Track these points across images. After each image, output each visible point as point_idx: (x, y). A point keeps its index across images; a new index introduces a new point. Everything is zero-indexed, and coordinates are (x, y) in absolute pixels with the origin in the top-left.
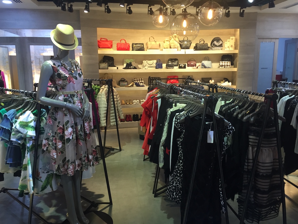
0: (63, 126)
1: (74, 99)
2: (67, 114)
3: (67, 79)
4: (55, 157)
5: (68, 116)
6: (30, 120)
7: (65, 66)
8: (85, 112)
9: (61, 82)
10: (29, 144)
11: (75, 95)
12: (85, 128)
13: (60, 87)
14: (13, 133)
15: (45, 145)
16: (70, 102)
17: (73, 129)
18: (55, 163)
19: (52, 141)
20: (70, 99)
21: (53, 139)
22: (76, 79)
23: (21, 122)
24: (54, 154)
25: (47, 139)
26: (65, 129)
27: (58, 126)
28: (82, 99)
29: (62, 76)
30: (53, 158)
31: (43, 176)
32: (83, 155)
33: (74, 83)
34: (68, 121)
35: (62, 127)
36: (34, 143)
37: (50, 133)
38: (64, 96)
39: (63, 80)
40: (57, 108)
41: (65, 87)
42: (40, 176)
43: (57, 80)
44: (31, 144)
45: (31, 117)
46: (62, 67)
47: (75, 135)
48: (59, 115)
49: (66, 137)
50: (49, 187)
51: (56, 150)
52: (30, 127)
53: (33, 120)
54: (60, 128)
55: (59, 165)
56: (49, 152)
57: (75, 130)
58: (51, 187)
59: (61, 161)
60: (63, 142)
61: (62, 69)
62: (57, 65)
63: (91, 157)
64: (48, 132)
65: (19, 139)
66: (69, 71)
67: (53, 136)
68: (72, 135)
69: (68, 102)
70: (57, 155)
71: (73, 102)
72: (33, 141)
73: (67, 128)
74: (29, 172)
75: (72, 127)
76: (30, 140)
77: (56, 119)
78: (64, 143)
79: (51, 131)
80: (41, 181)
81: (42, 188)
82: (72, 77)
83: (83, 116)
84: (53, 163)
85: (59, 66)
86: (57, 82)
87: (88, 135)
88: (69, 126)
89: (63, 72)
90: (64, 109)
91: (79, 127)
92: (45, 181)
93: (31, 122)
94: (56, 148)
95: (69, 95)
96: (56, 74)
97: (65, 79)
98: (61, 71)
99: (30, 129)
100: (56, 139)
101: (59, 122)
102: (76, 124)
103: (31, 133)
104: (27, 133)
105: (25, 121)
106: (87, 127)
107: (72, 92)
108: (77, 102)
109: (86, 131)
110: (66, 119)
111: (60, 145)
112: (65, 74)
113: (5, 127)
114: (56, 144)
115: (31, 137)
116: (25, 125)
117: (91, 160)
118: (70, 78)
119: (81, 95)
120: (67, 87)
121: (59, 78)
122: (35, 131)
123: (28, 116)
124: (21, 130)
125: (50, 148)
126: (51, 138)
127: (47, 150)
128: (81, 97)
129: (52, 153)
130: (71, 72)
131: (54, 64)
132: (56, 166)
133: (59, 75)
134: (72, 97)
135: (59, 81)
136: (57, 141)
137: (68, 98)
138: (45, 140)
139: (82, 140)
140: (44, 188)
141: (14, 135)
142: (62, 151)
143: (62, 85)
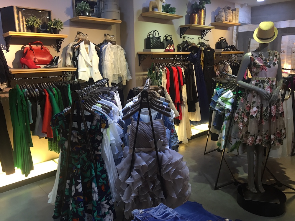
0: (251, 105)
1: (265, 85)
2: (255, 96)
3: (260, 67)
4: (241, 128)
5: (256, 98)
6: (229, 97)
7: (261, 56)
8: (272, 97)
9: (255, 70)
10: (227, 115)
11: (266, 81)
12: (272, 111)
13: (254, 74)
14: (217, 104)
15: (236, 118)
16: (260, 87)
17: (258, 109)
18: (241, 132)
19: (241, 115)
20: (261, 84)
21: (242, 114)
22: (269, 67)
23: (222, 97)
24: (241, 126)
25: (238, 113)
26: (251, 107)
27: (247, 105)
28: (273, 85)
29: (256, 65)
30: (239, 128)
31: (234, 141)
32: (264, 133)
33: (266, 71)
34: (254, 102)
35: (249, 105)
36: (231, 115)
37: (241, 109)
38: (256, 82)
39: (257, 68)
40: (250, 90)
41: (257, 74)
42: (231, 140)
43: (253, 68)
44: (228, 115)
45: (230, 95)
46: (259, 57)
47: (259, 114)
48: (249, 96)
49: (251, 114)
50: (236, 150)
51: (243, 123)
52: (228, 102)
53: (232, 97)
54: (248, 106)
55: (242, 135)
56: (238, 124)
57: (260, 110)
58: (238, 151)
59: (245, 132)
60: (248, 117)
61: (258, 59)
62: (254, 56)
63: (272, 137)
64: (240, 108)
65: (220, 110)
66: (264, 61)
67: (242, 112)
68: (256, 114)
69: (258, 86)
70: (243, 127)
71: (263, 87)
72: (230, 113)
73: (252, 107)
74: (223, 134)
75: (258, 107)
76: (227, 112)
77: (246, 99)
78: (248, 119)
79: (241, 107)
80: (231, 144)
81: (231, 149)
82: (265, 66)
83: (269, 100)
84: (239, 133)
85: (256, 56)
86: (252, 70)
87: (273, 117)
88: (255, 106)
89: (257, 62)
90: (254, 92)
91: (264, 109)
92: (234, 145)
93: (230, 98)
94: (243, 122)
95: (260, 81)
96: (252, 63)
97: (259, 68)
98: (257, 61)
99: (228, 104)
100: (244, 114)
101: (248, 102)
102: (262, 106)
103: (228, 106)
104: (225, 106)
105: (225, 97)
106: (273, 110)
107: (264, 78)
108: (266, 87)
109: (272, 114)
110: (254, 100)
111: (246, 120)
112: (259, 63)
113: (214, 100)
114: (243, 118)
115: (228, 110)
116: (225, 100)
117: (272, 139)
118: (263, 66)
119: (273, 81)
120: (260, 74)
121: (254, 67)
122: (231, 106)
123: (229, 94)
124: (222, 103)
125: (239, 120)
126: (241, 113)
127: (237, 121)
128: (272, 83)
129: (239, 124)
130: (266, 62)
131: (252, 55)
132: (241, 135)
133: (255, 64)
134: (263, 82)
135: (254, 68)
136: (245, 116)
137: (259, 83)
138: (237, 113)
139: (265, 119)
140: (232, 150)
141: (218, 106)
142: (246, 125)
143: (256, 72)
